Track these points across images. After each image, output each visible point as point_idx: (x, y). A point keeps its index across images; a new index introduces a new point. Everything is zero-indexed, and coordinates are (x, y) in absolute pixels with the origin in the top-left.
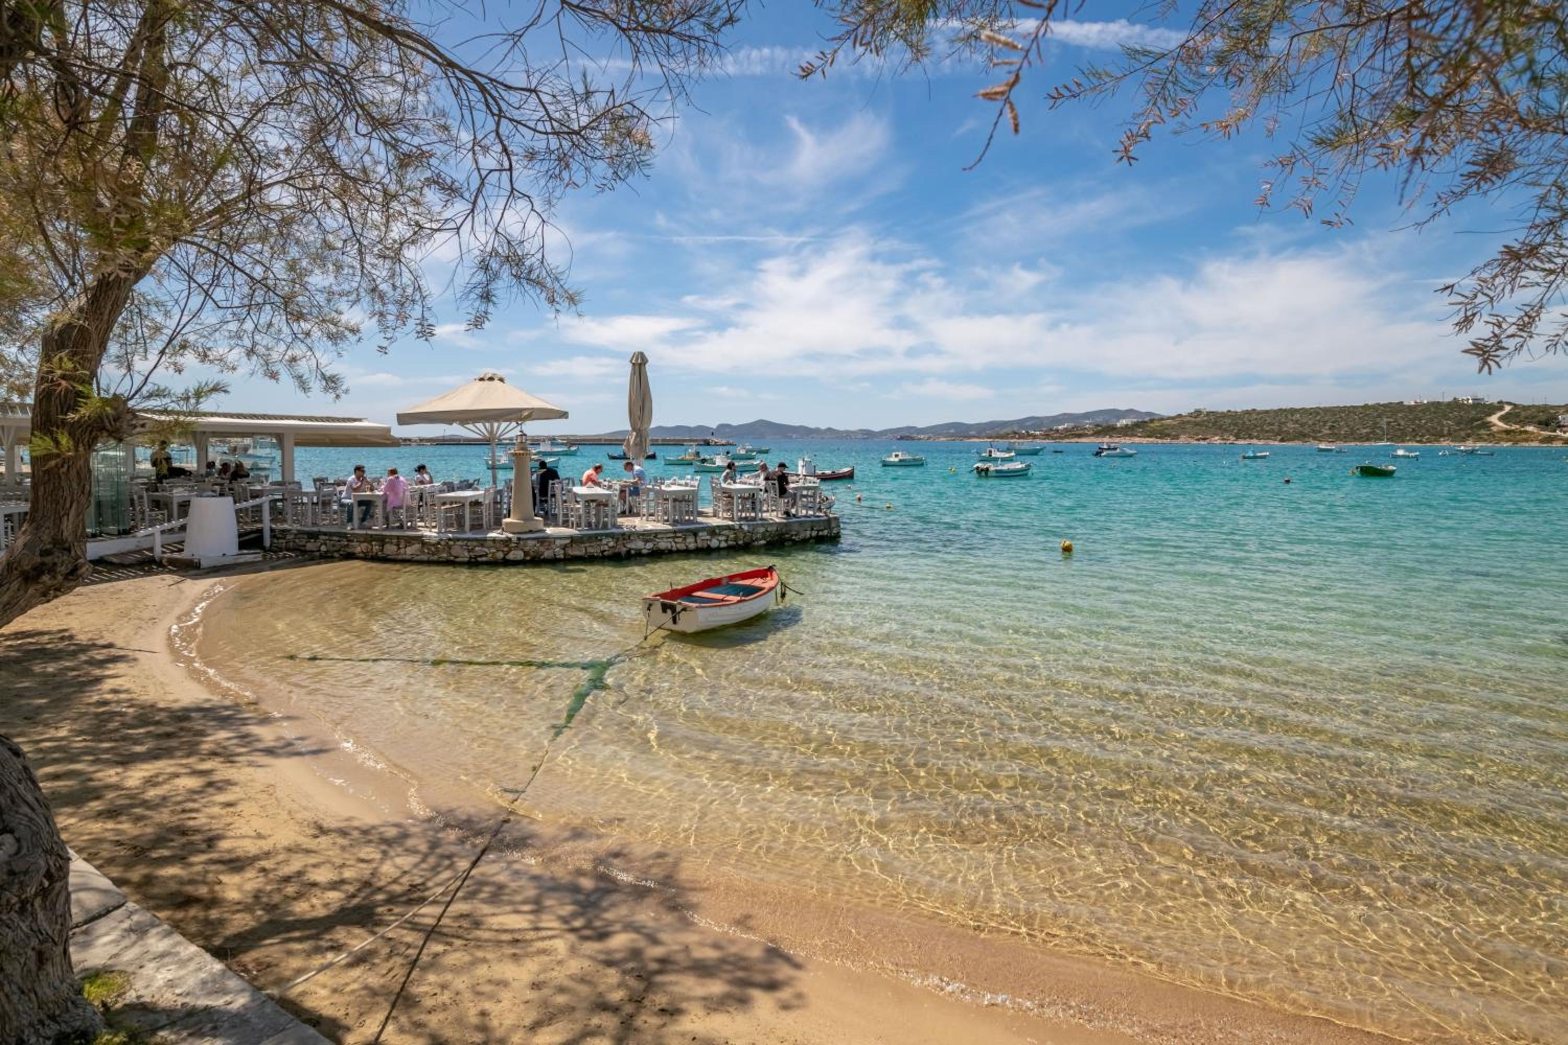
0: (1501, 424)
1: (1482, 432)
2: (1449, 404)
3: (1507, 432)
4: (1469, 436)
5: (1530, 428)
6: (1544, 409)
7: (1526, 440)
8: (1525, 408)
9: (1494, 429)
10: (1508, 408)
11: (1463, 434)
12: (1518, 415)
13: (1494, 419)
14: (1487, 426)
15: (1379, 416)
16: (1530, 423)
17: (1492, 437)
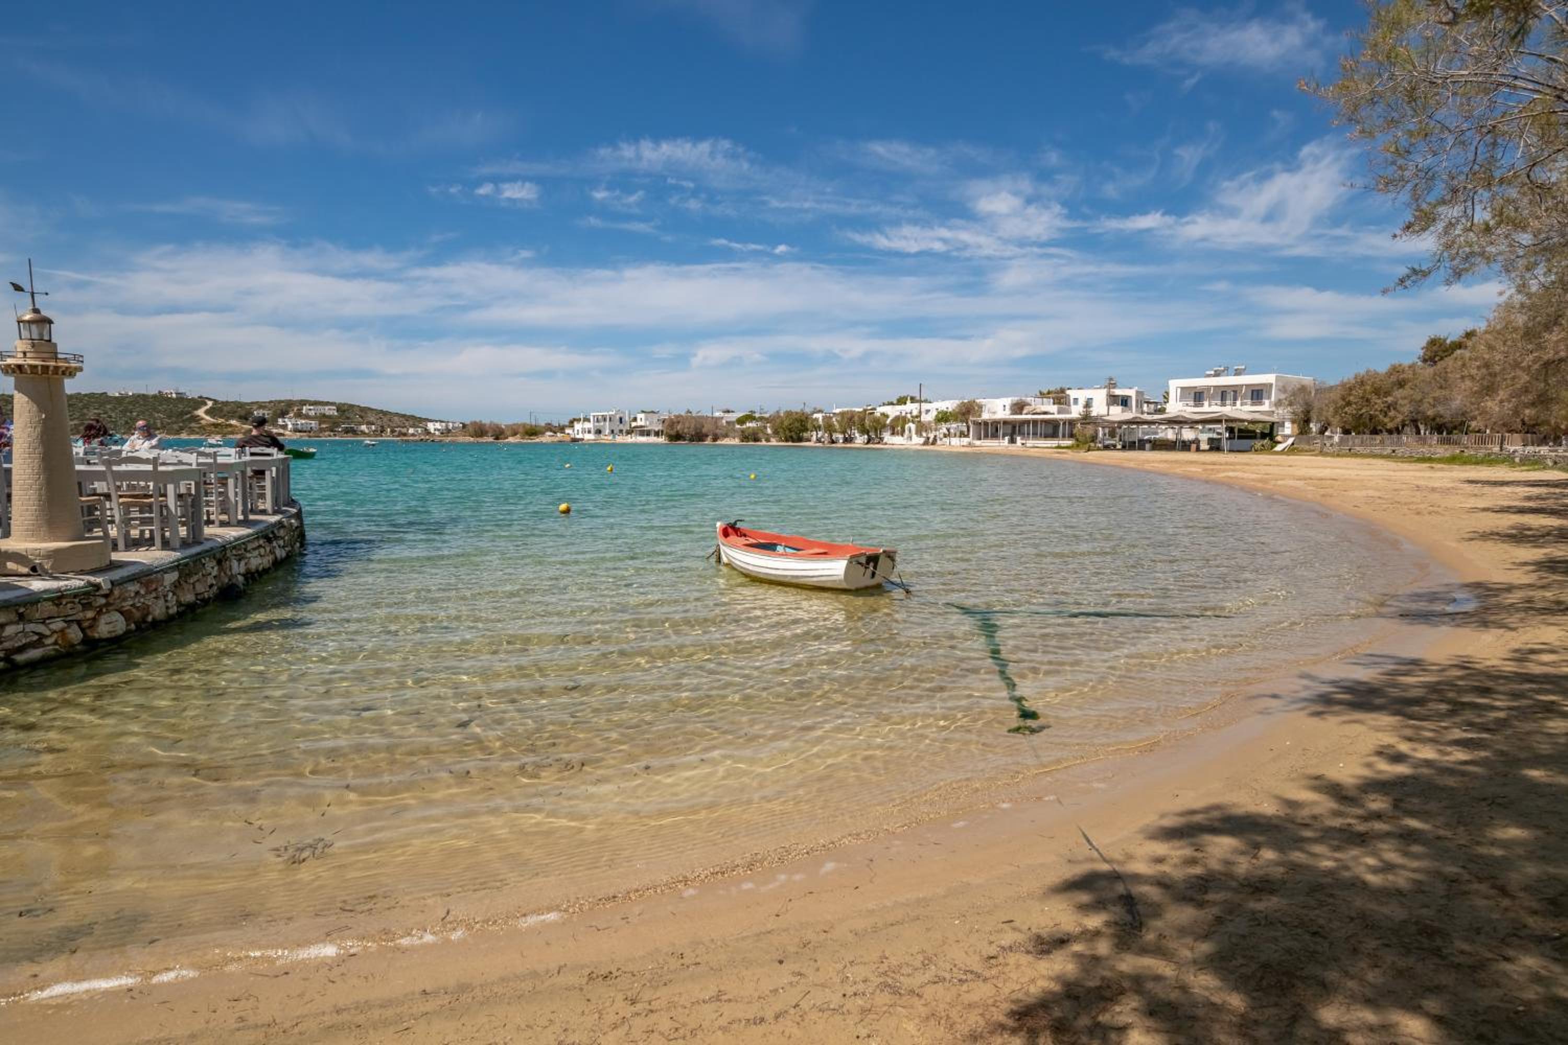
0: (208, 418)
1: (193, 425)
2: (154, 397)
3: (216, 425)
4: (182, 429)
5: (233, 422)
6: (240, 405)
7: (232, 433)
8: (226, 403)
9: (203, 422)
10: (210, 404)
11: (175, 427)
12: (221, 410)
13: (201, 412)
14: (196, 419)
15: (86, 406)
16: (233, 418)
17: (203, 430)
